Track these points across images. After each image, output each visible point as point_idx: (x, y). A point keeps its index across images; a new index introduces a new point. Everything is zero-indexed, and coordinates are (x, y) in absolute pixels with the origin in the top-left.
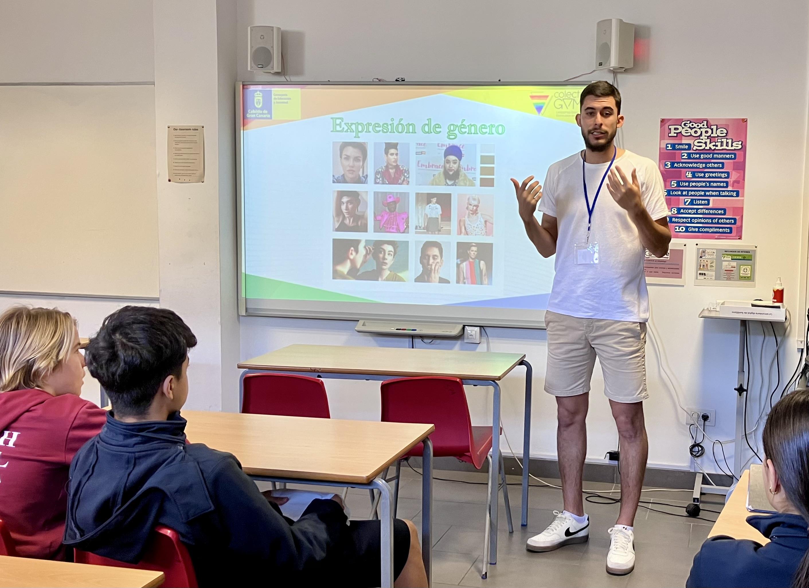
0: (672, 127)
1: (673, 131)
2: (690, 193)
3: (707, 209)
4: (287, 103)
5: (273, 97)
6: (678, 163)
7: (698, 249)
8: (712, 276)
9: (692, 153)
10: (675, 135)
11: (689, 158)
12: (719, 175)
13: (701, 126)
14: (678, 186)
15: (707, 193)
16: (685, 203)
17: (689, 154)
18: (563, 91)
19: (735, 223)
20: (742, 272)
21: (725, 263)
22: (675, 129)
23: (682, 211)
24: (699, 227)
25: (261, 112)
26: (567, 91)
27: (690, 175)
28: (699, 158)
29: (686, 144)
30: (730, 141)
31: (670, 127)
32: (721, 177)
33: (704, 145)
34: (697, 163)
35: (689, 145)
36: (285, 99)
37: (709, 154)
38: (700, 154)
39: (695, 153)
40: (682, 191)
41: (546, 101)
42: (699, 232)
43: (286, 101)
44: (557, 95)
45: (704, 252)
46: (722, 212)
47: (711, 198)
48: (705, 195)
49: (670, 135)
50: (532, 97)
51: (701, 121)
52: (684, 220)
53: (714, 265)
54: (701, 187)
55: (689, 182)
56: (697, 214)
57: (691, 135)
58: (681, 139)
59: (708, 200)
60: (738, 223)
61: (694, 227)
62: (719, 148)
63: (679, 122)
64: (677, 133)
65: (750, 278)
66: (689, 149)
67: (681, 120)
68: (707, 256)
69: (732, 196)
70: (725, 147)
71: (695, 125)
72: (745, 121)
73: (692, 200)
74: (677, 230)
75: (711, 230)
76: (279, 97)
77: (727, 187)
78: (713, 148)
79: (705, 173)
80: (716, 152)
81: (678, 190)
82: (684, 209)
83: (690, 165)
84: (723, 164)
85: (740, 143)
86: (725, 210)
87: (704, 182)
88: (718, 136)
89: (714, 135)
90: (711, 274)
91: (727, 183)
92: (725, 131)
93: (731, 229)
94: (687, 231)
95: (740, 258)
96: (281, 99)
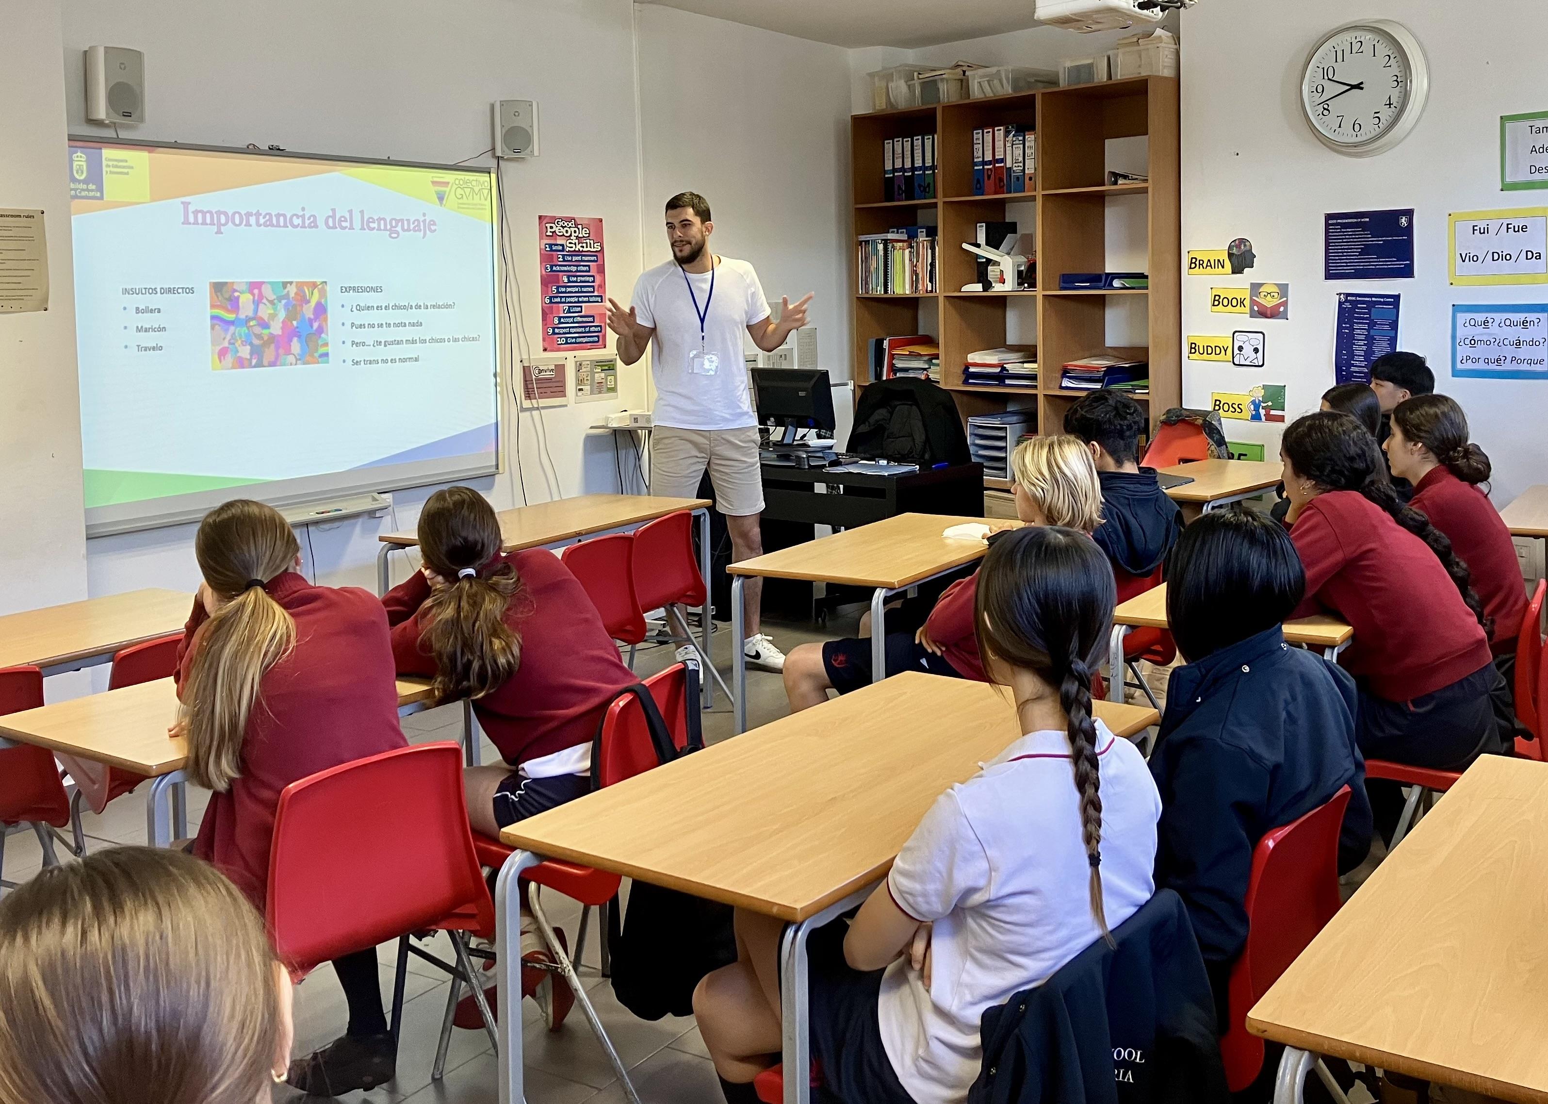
0: (548, 225)
1: (549, 230)
2: (568, 300)
3: (581, 317)
4: (127, 174)
5: (104, 163)
6: (556, 266)
7: (576, 362)
8: (587, 390)
9: (567, 255)
10: (551, 234)
11: (564, 261)
12: (587, 279)
13: (570, 224)
14: (558, 292)
15: (580, 299)
16: (564, 310)
17: (563, 256)
18: (462, 177)
19: (600, 332)
20: (609, 383)
21: (597, 375)
22: (551, 227)
23: (562, 320)
24: (576, 338)
25: (85, 187)
26: (467, 177)
27: (566, 280)
28: (571, 261)
29: (561, 245)
30: (592, 242)
31: (547, 225)
32: (588, 282)
33: (574, 246)
34: (570, 266)
35: (562, 245)
36: (124, 167)
37: (578, 256)
38: (572, 256)
39: (569, 255)
40: (561, 297)
41: (447, 189)
42: (576, 343)
43: (125, 170)
44: (457, 182)
45: (580, 365)
46: (591, 319)
47: (583, 305)
48: (579, 302)
49: (548, 234)
50: (434, 183)
51: (570, 219)
52: (564, 330)
53: (589, 378)
54: (576, 292)
55: (566, 287)
56: (574, 323)
57: (563, 235)
58: (556, 239)
59: (581, 307)
60: (603, 331)
61: (573, 338)
62: (585, 249)
63: (553, 220)
64: (553, 232)
65: (613, 390)
66: (563, 250)
67: (554, 218)
68: (584, 370)
69: (598, 302)
70: (589, 249)
71: (566, 224)
72: (601, 220)
73: (569, 307)
74: (559, 343)
75: (584, 340)
76: (115, 163)
77: (593, 292)
78: (581, 249)
79: (577, 276)
80: (583, 253)
81: (557, 297)
82: (564, 317)
83: (565, 268)
84: (589, 266)
85: (599, 244)
86: (593, 317)
87: (577, 286)
88: (584, 237)
89: (580, 235)
90: (587, 388)
91: (593, 287)
92: (588, 232)
93: (598, 337)
94: (567, 343)
95: (606, 368)
96: (117, 167)
